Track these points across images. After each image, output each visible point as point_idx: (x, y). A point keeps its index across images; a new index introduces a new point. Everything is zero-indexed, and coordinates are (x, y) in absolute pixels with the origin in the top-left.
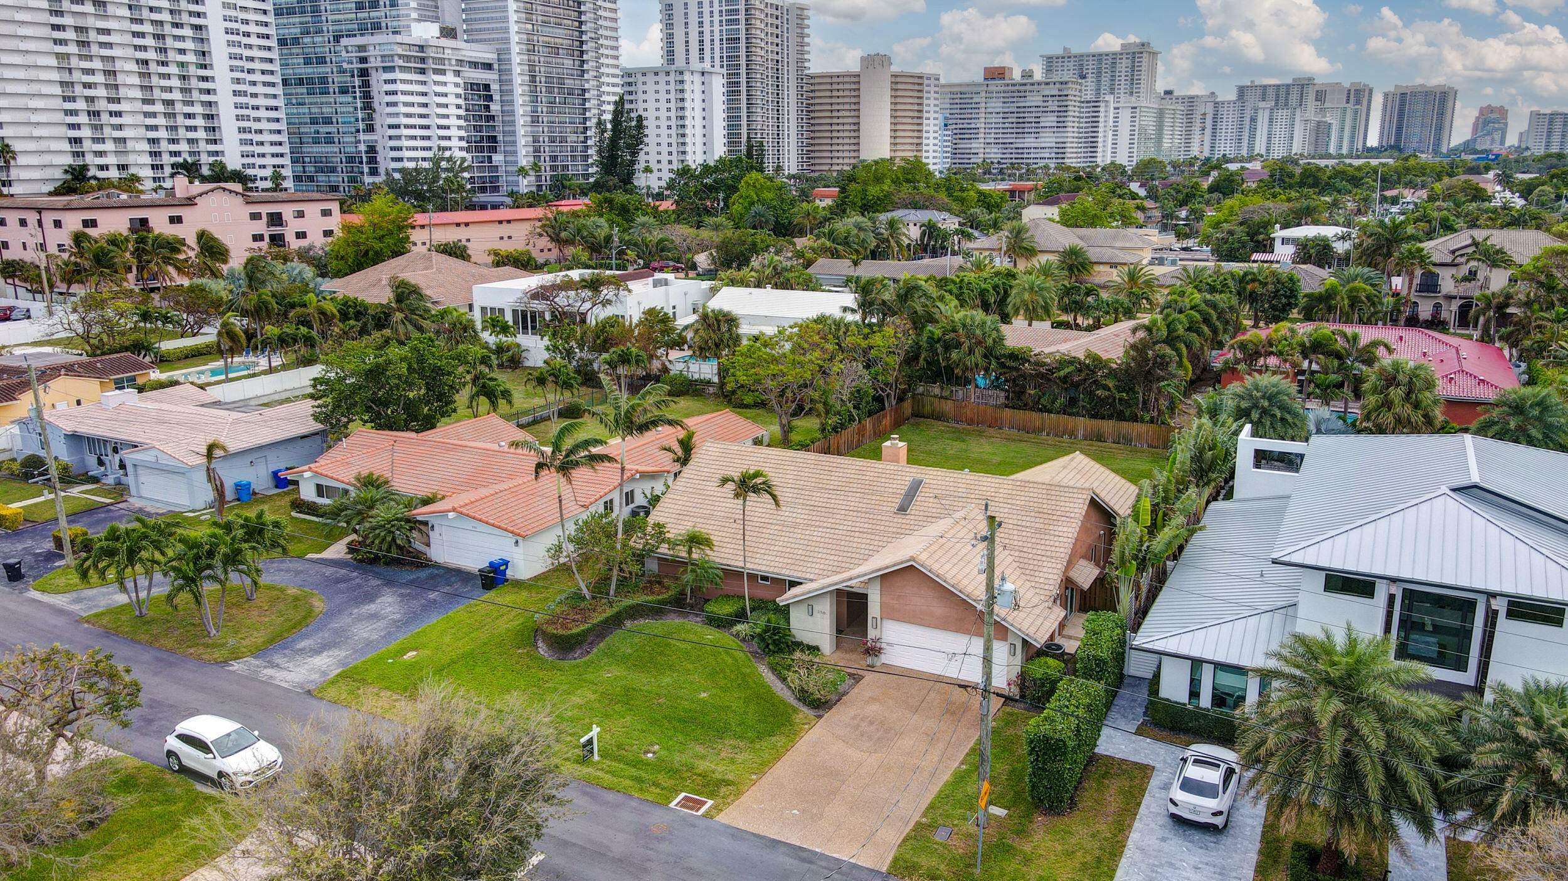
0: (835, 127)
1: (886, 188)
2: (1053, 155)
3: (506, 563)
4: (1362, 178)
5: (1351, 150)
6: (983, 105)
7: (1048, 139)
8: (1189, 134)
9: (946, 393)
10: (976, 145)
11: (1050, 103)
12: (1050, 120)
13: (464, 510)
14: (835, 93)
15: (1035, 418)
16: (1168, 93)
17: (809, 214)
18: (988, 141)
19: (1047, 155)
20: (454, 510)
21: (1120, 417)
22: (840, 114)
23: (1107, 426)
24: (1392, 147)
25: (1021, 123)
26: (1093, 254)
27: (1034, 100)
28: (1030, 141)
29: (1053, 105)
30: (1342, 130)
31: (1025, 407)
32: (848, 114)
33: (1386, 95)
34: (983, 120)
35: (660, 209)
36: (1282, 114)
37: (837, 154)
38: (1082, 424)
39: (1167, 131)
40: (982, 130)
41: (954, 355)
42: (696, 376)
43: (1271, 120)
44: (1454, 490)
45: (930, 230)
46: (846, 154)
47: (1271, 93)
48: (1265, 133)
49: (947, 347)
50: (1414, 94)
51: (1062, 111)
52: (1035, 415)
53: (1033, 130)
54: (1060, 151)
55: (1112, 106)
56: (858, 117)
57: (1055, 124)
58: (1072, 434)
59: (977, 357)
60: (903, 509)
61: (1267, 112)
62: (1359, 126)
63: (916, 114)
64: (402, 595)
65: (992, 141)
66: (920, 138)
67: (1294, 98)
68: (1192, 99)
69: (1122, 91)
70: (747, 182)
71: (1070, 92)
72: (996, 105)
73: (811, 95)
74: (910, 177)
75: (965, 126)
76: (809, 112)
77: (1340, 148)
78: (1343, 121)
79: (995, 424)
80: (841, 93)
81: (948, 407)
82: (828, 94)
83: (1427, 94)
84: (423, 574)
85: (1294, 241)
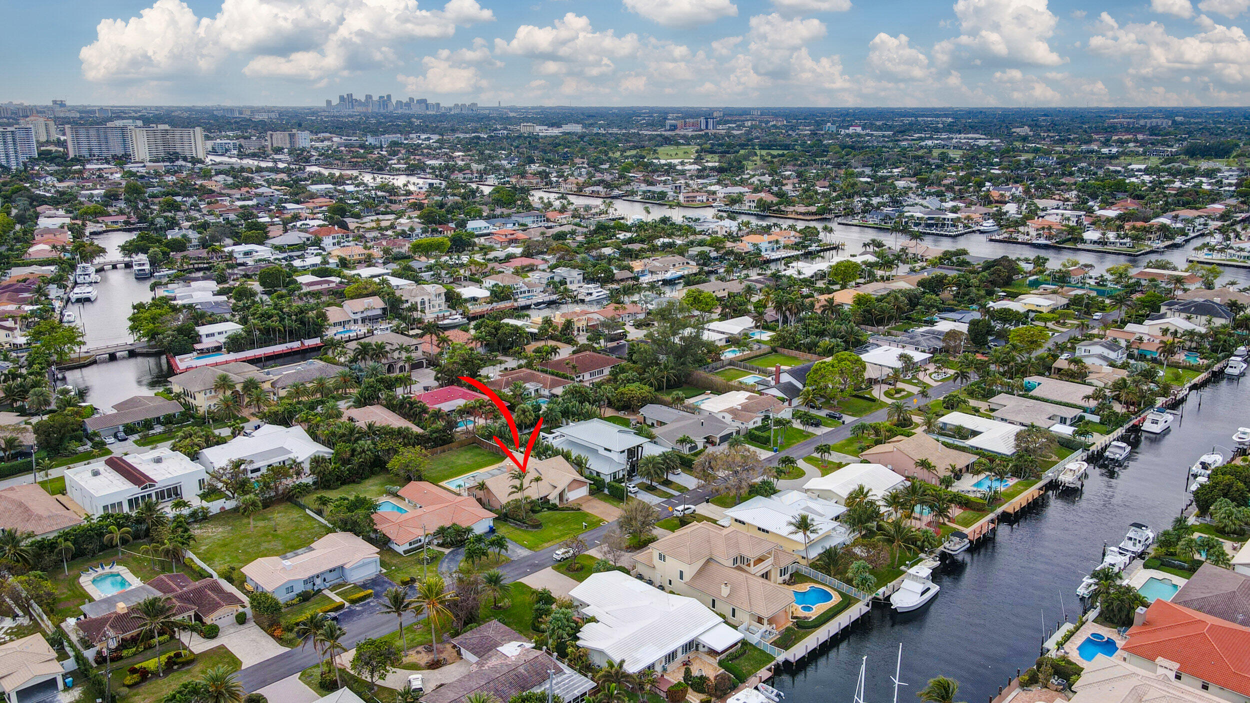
85: (213, 335)
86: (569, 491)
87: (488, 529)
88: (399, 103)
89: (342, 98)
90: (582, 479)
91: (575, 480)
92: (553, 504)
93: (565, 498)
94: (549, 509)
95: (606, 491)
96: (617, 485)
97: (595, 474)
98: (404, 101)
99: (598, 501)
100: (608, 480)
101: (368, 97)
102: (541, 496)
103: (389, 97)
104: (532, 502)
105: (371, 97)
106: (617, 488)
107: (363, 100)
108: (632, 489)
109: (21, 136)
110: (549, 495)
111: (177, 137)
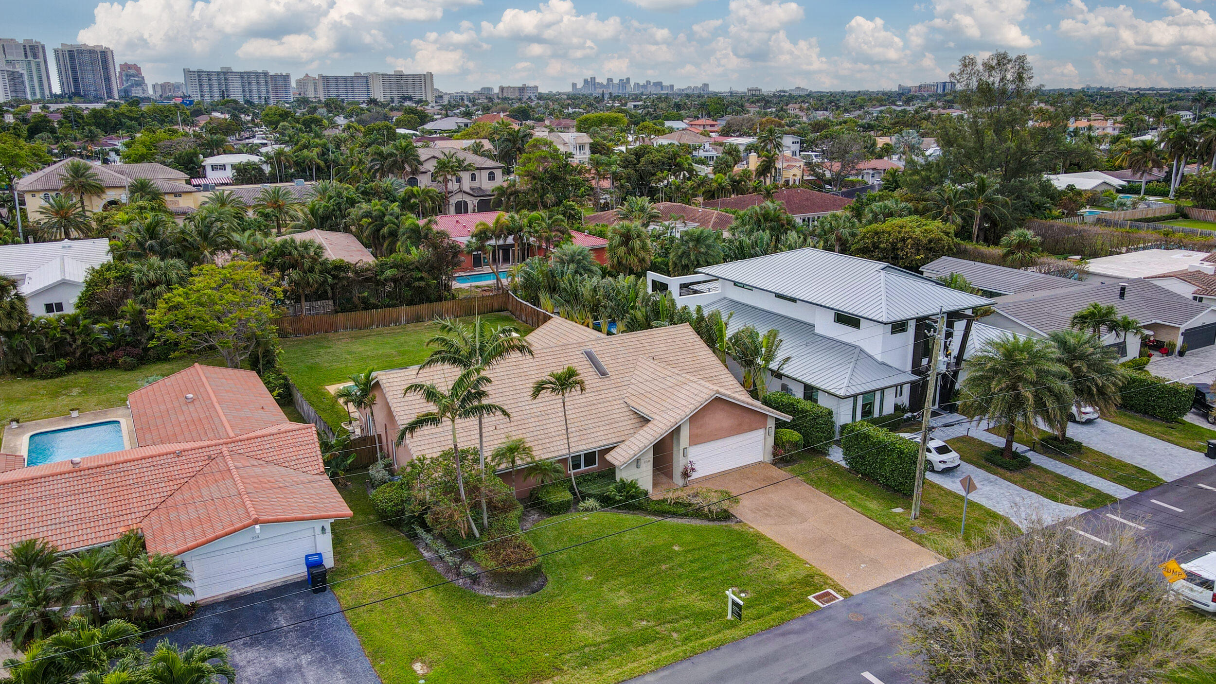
5: (43, 96)
15: (365, 315)
20: (256, 521)
21: (429, 300)
23: (423, 308)
24: (75, 95)
26: (158, 185)
30: (32, 79)
38: (404, 311)
44: (882, 269)
50: (80, 52)
60: (603, 373)
62: (44, 78)
77: (35, 94)
78: (30, 72)
83: (91, 52)
85: (223, 167)
86: (695, 440)
87: (301, 571)
88: (637, 85)
89: (586, 81)
90: (757, 405)
91: (718, 401)
92: (623, 487)
93: (679, 463)
94: (606, 501)
95: (837, 455)
96: (881, 434)
97: (798, 393)
98: (641, 84)
99: (806, 489)
100: (843, 415)
101: (610, 80)
102: (581, 447)
103: (628, 80)
104: (537, 468)
105: (612, 80)
106: (883, 449)
107: (605, 83)
108: (934, 457)
109: (280, 82)
110: (614, 448)
111: (410, 82)
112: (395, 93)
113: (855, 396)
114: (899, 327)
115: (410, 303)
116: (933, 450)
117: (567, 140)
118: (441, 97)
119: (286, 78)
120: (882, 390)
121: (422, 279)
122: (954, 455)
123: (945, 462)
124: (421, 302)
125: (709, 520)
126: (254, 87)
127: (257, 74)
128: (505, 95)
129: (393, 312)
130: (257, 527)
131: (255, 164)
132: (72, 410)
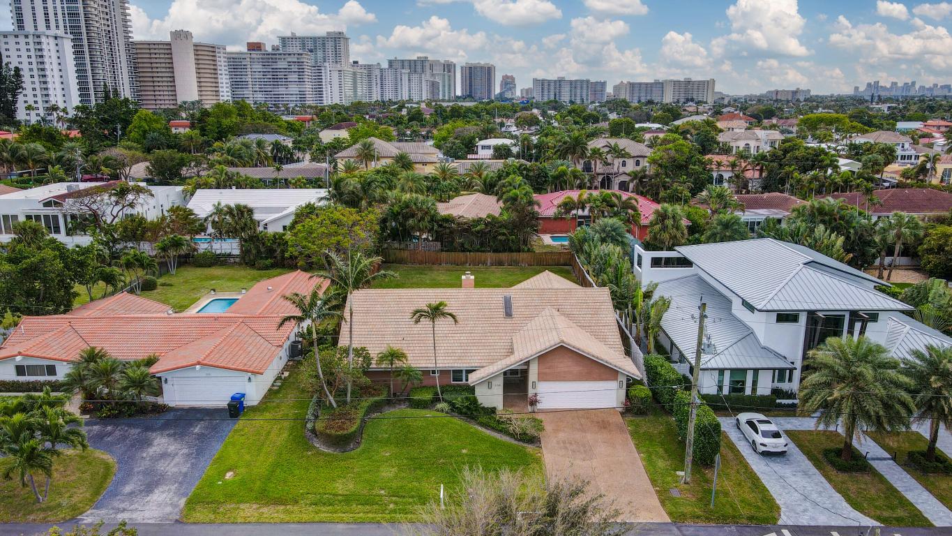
0: (155, 79)
1: (234, 120)
2: (298, 99)
3: (243, 395)
4: (480, 113)
5: (450, 97)
6: (249, 66)
7: (294, 89)
8: (370, 87)
9: (402, 246)
10: (247, 93)
11: (293, 67)
12: (294, 77)
13: (204, 362)
14: (153, 56)
15: (461, 256)
16: (356, 62)
17: (192, 138)
18: (254, 89)
19: (295, 99)
20: (199, 363)
21: (511, 250)
22: (159, 70)
23: (504, 256)
24: (468, 96)
25: (276, 78)
26: (412, 157)
27: (282, 64)
28: (282, 90)
29: (294, 68)
30: (444, 86)
31: (455, 250)
32: (164, 70)
33: (462, 68)
34: (250, 76)
35: (71, 136)
36: (415, 77)
37: (159, 98)
38: (490, 256)
39: (359, 85)
40: (250, 83)
41: (411, 221)
42: (218, 252)
43: (409, 80)
44: (805, 264)
45: (277, 146)
46: (166, 98)
47: (406, 64)
48: (407, 86)
49: (406, 218)
50: (475, 68)
51: (301, 72)
52: (461, 254)
53: (284, 83)
54: (302, 95)
55: (328, 69)
56: (173, 72)
57: (297, 80)
58: (484, 263)
59: (426, 223)
60: (508, 314)
61: (407, 75)
62: (452, 85)
63: (213, 71)
64: (169, 435)
65: (258, 89)
66: (217, 87)
67: (419, 68)
68: (369, 66)
69: (331, 61)
70: (139, 117)
71: (304, 60)
72: (258, 67)
73: (136, 56)
74: (241, 112)
75: (238, 80)
76: (135, 68)
77: (444, 96)
78: (444, 82)
79: (436, 262)
80: (157, 56)
81: (405, 254)
82: (148, 56)
83: (482, 68)
84: (170, 416)
85: (489, 147)
86: (543, 377)
91: (565, 350)
92: (466, 399)
102: (457, 364)
109: (599, 88)
110: (475, 370)
111: (696, 87)
112: (682, 95)
113: (721, 371)
114: (786, 317)
115: (496, 251)
116: (760, 432)
117: (760, 137)
118: (723, 98)
119: (603, 84)
120: (756, 371)
121: (504, 234)
122: (782, 441)
123: (765, 445)
124: (504, 251)
125: (516, 439)
126: (578, 91)
127: (582, 81)
128: (779, 97)
129: (482, 256)
130: (198, 366)
131: (507, 146)
132: (243, 289)
